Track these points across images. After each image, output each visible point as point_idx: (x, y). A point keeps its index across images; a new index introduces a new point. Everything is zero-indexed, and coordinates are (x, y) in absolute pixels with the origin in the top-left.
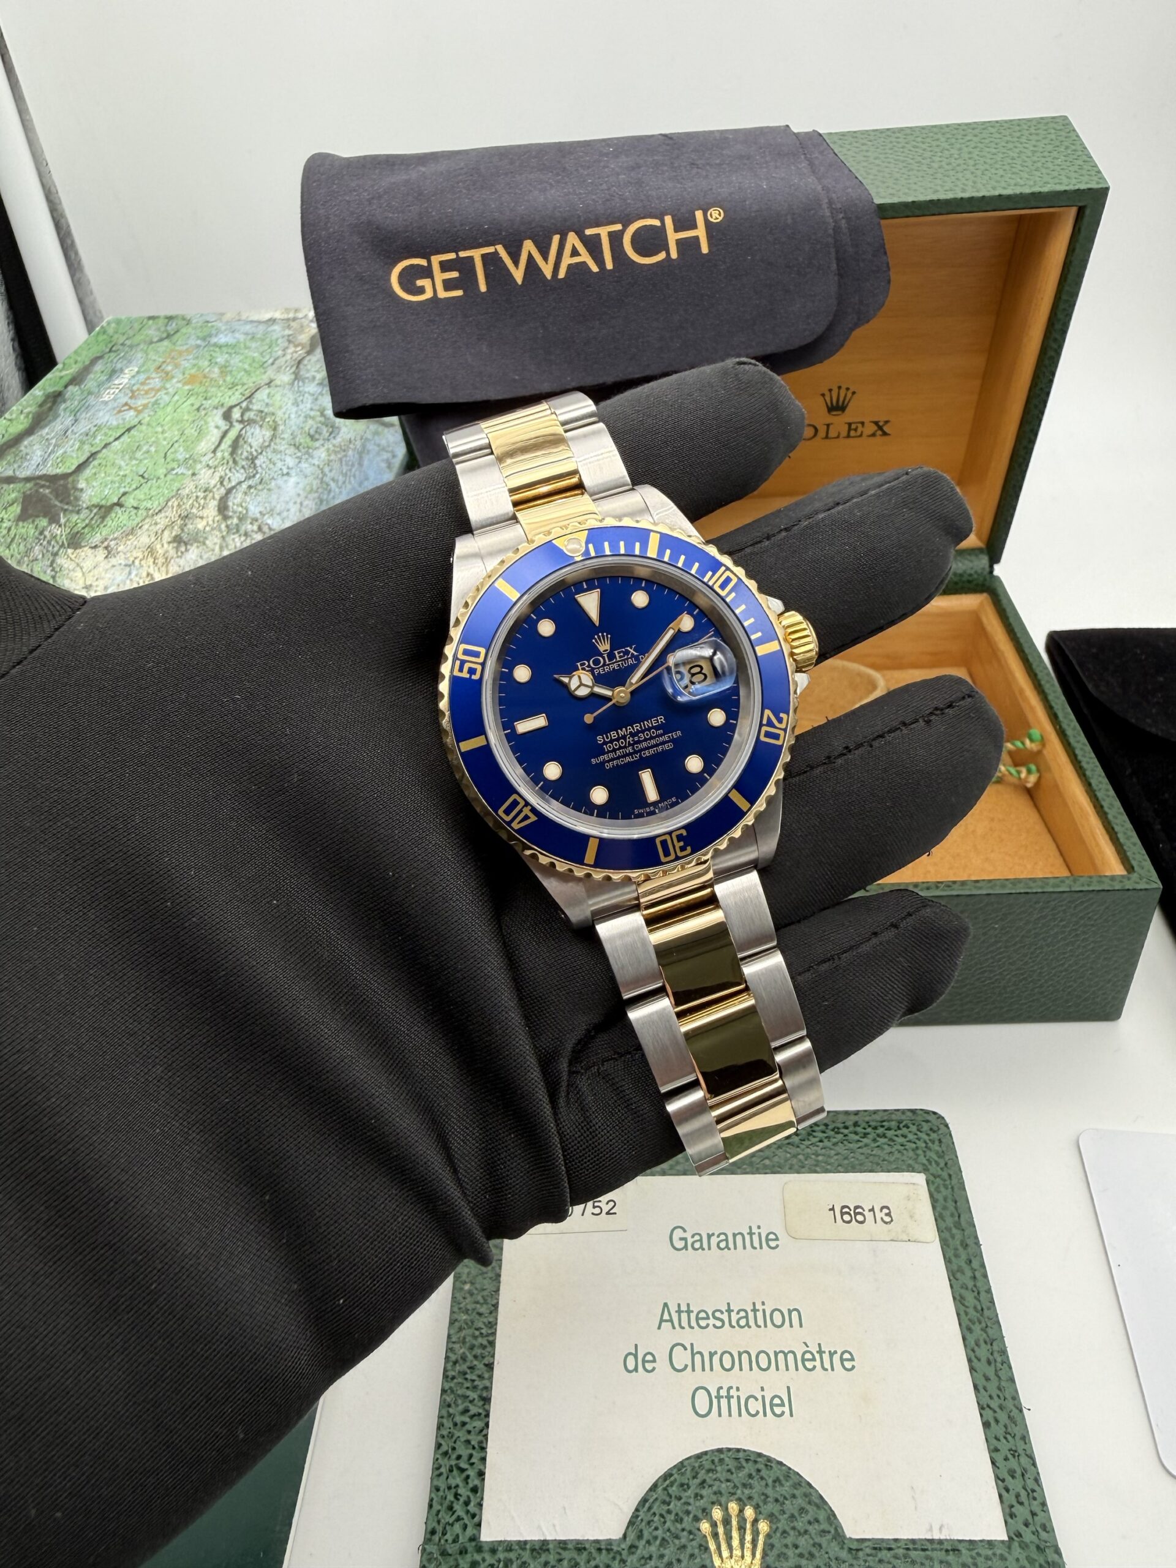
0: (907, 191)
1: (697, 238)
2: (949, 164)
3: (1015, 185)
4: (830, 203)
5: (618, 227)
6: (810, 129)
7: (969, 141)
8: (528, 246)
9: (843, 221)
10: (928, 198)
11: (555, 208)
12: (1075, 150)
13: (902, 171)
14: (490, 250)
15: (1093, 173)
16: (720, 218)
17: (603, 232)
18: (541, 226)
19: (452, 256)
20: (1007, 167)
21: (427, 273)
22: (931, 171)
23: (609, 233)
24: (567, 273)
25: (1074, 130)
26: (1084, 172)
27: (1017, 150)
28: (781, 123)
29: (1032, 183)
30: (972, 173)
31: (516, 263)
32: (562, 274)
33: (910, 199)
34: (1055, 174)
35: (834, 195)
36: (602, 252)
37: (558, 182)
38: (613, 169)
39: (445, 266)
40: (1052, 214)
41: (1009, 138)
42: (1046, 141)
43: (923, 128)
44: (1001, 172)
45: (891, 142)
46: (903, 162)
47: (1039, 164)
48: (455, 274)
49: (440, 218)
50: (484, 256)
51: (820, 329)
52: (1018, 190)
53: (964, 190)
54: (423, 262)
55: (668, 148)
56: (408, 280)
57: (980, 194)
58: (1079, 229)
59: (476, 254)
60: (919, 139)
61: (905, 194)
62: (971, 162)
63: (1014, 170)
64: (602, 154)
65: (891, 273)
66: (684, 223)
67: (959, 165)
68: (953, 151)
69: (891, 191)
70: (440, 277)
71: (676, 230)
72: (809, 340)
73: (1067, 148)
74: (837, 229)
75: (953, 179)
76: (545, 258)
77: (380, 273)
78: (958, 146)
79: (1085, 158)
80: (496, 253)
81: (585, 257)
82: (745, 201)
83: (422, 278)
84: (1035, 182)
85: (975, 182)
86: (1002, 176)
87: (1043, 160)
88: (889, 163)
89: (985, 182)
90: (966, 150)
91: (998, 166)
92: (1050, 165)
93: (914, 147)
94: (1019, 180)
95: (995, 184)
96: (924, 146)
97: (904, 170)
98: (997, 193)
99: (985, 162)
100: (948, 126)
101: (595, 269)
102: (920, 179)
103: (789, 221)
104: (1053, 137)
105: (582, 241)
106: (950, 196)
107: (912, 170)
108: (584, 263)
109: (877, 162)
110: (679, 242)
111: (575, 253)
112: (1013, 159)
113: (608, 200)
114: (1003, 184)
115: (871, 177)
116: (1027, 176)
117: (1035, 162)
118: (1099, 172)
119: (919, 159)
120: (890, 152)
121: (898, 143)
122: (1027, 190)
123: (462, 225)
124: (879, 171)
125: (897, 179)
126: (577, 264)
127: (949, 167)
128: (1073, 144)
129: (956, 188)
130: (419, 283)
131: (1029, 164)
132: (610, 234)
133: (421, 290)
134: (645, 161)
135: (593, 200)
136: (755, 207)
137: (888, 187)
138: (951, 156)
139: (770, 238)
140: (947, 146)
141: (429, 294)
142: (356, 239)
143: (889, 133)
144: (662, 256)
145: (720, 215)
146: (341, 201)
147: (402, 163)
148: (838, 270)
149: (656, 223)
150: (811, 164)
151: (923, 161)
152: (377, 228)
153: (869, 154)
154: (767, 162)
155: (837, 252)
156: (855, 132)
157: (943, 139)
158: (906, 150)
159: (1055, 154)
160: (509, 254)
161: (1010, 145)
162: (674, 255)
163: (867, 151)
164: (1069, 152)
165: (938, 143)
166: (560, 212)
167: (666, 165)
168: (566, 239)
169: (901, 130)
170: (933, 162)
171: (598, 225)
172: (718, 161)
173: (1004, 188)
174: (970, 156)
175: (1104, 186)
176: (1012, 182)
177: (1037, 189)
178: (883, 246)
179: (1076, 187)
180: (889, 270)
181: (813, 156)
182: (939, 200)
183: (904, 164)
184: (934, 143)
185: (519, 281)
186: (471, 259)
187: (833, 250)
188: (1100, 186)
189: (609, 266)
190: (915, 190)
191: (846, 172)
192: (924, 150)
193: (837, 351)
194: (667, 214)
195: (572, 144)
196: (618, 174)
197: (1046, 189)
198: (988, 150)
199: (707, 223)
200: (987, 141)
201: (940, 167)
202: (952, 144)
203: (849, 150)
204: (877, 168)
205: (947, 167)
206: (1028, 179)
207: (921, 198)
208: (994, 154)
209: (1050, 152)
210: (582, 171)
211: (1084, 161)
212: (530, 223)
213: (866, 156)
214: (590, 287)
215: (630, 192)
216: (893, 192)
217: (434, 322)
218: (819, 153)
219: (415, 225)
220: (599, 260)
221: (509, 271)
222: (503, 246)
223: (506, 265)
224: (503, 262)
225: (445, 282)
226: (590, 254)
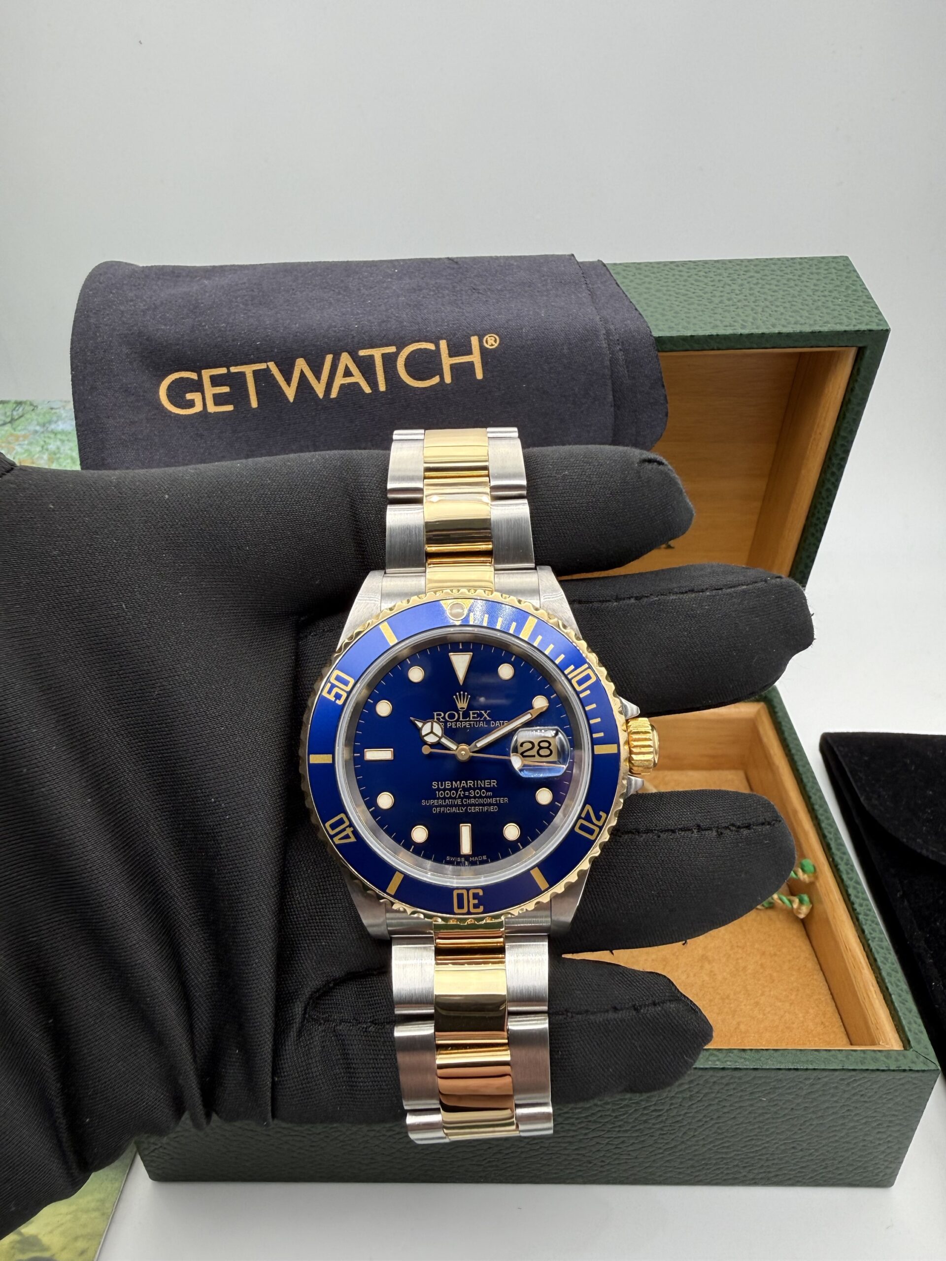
0: (686, 324)
1: (471, 364)
2: (729, 300)
3: (795, 323)
4: (608, 333)
5: (392, 349)
6: (595, 259)
7: (751, 277)
8: (301, 365)
9: (621, 353)
10: (707, 333)
11: (330, 327)
12: (855, 291)
13: (682, 305)
14: (263, 366)
15: (874, 314)
16: (496, 345)
17: (377, 353)
18: (314, 345)
19: (223, 371)
20: (787, 305)
21: (198, 386)
22: (711, 306)
23: (383, 355)
24: (339, 393)
25: (855, 271)
26: (864, 313)
27: (798, 289)
28: (567, 252)
29: (812, 322)
30: (752, 310)
31: (288, 381)
32: (334, 394)
33: (689, 333)
34: (836, 313)
35: (612, 327)
36: (375, 374)
37: (338, 300)
38: (394, 290)
40: (833, 353)
41: (790, 276)
42: (828, 281)
43: (706, 262)
44: (781, 310)
45: (674, 275)
46: (684, 295)
47: (820, 303)
48: (226, 389)
49: (212, 332)
50: (256, 373)
52: (798, 329)
53: (743, 327)
54: (194, 376)
55: (452, 272)
56: (177, 393)
57: (760, 331)
58: (859, 370)
59: (248, 370)
60: (702, 273)
61: (684, 328)
62: (752, 298)
63: (794, 308)
64: (386, 275)
65: (668, 405)
66: (459, 348)
67: (739, 301)
68: (734, 287)
69: (670, 324)
70: (210, 391)
71: (451, 356)
73: (847, 288)
74: (613, 361)
75: (734, 315)
76: (318, 378)
77: (148, 385)
78: (740, 282)
79: (865, 298)
80: (268, 370)
81: (358, 378)
82: (522, 329)
83: (192, 391)
84: (815, 321)
85: (754, 319)
86: (782, 314)
87: (823, 299)
88: (670, 295)
89: (765, 319)
90: (747, 286)
91: (779, 304)
92: (830, 304)
93: (696, 280)
94: (799, 318)
95: (774, 321)
96: (706, 280)
97: (685, 304)
98: (776, 331)
99: (766, 299)
100: (730, 261)
101: (367, 390)
102: (701, 313)
103: (565, 351)
104: (834, 276)
105: (354, 361)
106: (729, 331)
107: (693, 303)
108: (357, 384)
109: (658, 294)
110: (453, 367)
111: (348, 373)
112: (794, 296)
113: (384, 322)
114: (783, 322)
115: (651, 309)
116: (807, 314)
117: (814, 301)
118: (880, 313)
119: (701, 293)
120: (673, 284)
121: (681, 276)
122: (807, 329)
123: (233, 341)
124: (659, 304)
125: (676, 313)
126: (349, 384)
127: (730, 303)
128: (853, 285)
129: (736, 324)
130: (189, 396)
131: (810, 302)
132: (384, 356)
133: (191, 404)
134: (427, 284)
135: (369, 321)
136: (532, 336)
137: (667, 320)
138: (733, 291)
139: (546, 367)
140: (728, 281)
141: (198, 408)
142: (125, 350)
143: (672, 266)
144: (436, 380)
145: (495, 341)
146: (115, 311)
147: (187, 276)
148: (614, 400)
149: (431, 346)
150: (592, 294)
151: (705, 296)
152: (147, 339)
153: (651, 286)
154: (547, 290)
155: (613, 384)
156: (639, 264)
157: (725, 275)
158: (687, 283)
159: (835, 294)
160: (281, 371)
161: (792, 283)
162: (448, 379)
163: (650, 283)
164: (850, 292)
166: (335, 331)
167: (447, 289)
168: (339, 359)
169: (684, 263)
170: (714, 296)
171: (372, 346)
172: (499, 287)
173: (784, 326)
174: (752, 292)
175: (885, 328)
176: (792, 320)
177: (817, 328)
178: (661, 378)
179: (857, 328)
180: (667, 403)
181: (596, 286)
182: (718, 335)
184: (718, 278)
185: (291, 399)
187: (609, 382)
188: (881, 328)
189: (382, 387)
190: (694, 324)
191: (627, 303)
192: (706, 284)
194: (442, 339)
195: (358, 264)
196: (398, 297)
197: (826, 329)
198: (768, 286)
199: (483, 350)
200: (769, 278)
201: (721, 302)
202: (733, 280)
203: (632, 281)
204: (657, 300)
205: (728, 303)
206: (808, 318)
207: (701, 333)
208: (774, 291)
209: (830, 291)
210: (363, 291)
211: (864, 302)
212: (303, 341)
213: (647, 288)
214: (360, 407)
215: (407, 314)
216: (673, 325)
217: (201, 436)
218: (602, 283)
219: (186, 338)
220: (372, 380)
221: (280, 388)
222: (275, 363)
223: (277, 382)
224: (274, 379)
225: (215, 396)
226: (363, 375)
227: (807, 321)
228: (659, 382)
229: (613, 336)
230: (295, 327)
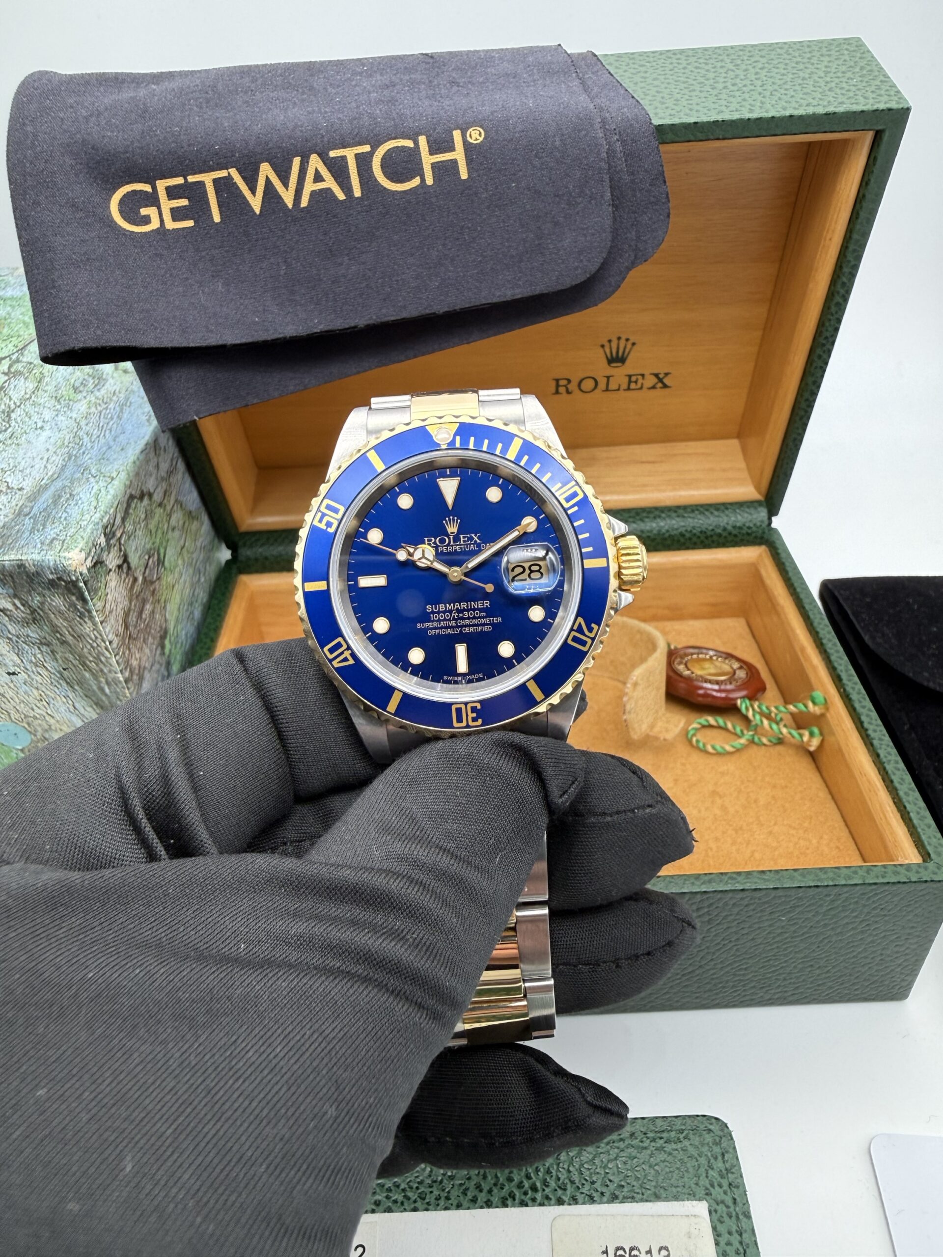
0: (688, 112)
1: (454, 162)
2: (733, 85)
3: (807, 105)
4: (604, 122)
5: (367, 148)
6: (585, 51)
7: (756, 62)
8: (266, 170)
9: (618, 144)
10: (712, 119)
11: (295, 127)
12: (871, 71)
13: (682, 92)
14: (223, 173)
15: (892, 93)
16: (481, 139)
17: (350, 154)
18: (279, 147)
19: (180, 181)
20: (798, 88)
21: (152, 200)
22: (715, 92)
23: (356, 155)
24: (310, 201)
25: (869, 51)
26: (882, 92)
27: (808, 71)
28: (553, 43)
29: (825, 103)
30: (760, 94)
31: (253, 191)
32: (304, 202)
33: (692, 120)
34: (851, 94)
35: (607, 115)
36: (348, 177)
37: (303, 100)
38: (365, 87)
39: (172, 193)
40: (845, 142)
41: (799, 59)
42: (840, 62)
43: (706, 49)
44: (792, 92)
45: (671, 63)
46: (684, 83)
47: (833, 85)
48: (184, 202)
49: (165, 138)
50: (216, 181)
51: (593, 268)
52: (811, 110)
53: (751, 111)
54: (147, 188)
55: (427, 66)
56: (131, 208)
57: (770, 115)
58: (875, 159)
59: (207, 179)
60: (702, 61)
61: (687, 115)
62: (759, 83)
63: (805, 90)
64: (355, 73)
65: (671, 205)
66: (440, 145)
67: (745, 86)
68: (738, 72)
69: (669, 111)
70: (167, 205)
71: (431, 153)
72: (582, 279)
73: (862, 68)
74: (611, 153)
75: (739, 99)
76: (286, 185)
77: (97, 199)
78: (744, 67)
79: (882, 78)
80: (229, 178)
81: (329, 183)
82: (509, 120)
83: (146, 206)
84: (829, 102)
85: (762, 103)
86: (792, 97)
87: (837, 80)
88: (668, 83)
89: (774, 102)
90: (752, 71)
91: (788, 87)
92: (844, 85)
93: (697, 68)
94: (811, 101)
95: (785, 104)
96: (706, 67)
97: (686, 91)
98: (787, 113)
99: (773, 83)
100: (732, 47)
101: (341, 196)
102: (704, 100)
103: (558, 143)
104: (847, 58)
105: (325, 164)
106: (736, 116)
107: (694, 90)
108: (329, 189)
109: (656, 83)
110: (434, 166)
111: (318, 178)
112: (804, 79)
113: (355, 119)
114: (794, 105)
115: (649, 98)
116: (820, 96)
117: (827, 83)
118: (898, 92)
119: (702, 80)
120: (671, 72)
121: (678, 63)
122: (821, 110)
123: (190, 146)
124: (658, 92)
125: (677, 100)
126: (321, 190)
127: (735, 88)
128: (868, 65)
129: (743, 109)
130: (144, 211)
131: (822, 84)
132: (358, 156)
133: (146, 220)
134: (401, 80)
135: (339, 119)
136: (520, 127)
137: (667, 108)
138: (737, 76)
139: (537, 162)
140: (731, 66)
141: (155, 224)
142: (69, 161)
143: (669, 54)
144: (416, 181)
145: (480, 134)
146: (53, 118)
147: (133, 82)
148: (613, 199)
149: (409, 144)
150: (583, 83)
151: (707, 82)
152: (93, 148)
153: (648, 75)
154: (534, 81)
155: (611, 180)
156: (633, 54)
157: (728, 61)
158: (686, 71)
159: (849, 75)
160: (244, 178)
161: (801, 66)
162: (429, 181)
163: (646, 72)
164: (865, 72)
165: (723, 64)
166: (302, 131)
167: (424, 83)
168: (308, 162)
169: (682, 51)
170: (717, 82)
171: (344, 146)
172: (481, 80)
173: (795, 108)
174: (757, 76)
175: (906, 107)
176: (804, 102)
177: (831, 109)
178: (662, 173)
179: (875, 107)
180: (669, 201)
181: (587, 76)
182: (723, 121)
183: (686, 85)
184: (719, 64)
185: (258, 211)
186: (201, 184)
187: (606, 177)
188: (901, 106)
189: (357, 193)
190: (698, 111)
191: (623, 92)
192: (707, 71)
193: (614, 292)
194: (422, 134)
195: (322, 63)
196: (369, 93)
197: (841, 109)
198: (776, 70)
199: (467, 145)
200: (776, 62)
201: (725, 88)
202: (738, 65)
203: (625, 71)
204: (655, 89)
205: (732, 88)
206: (821, 99)
207: (704, 118)
208: (783, 75)
209: (843, 72)
210: (330, 89)
211: (881, 81)
212: (267, 144)
213: (643, 77)
214: (334, 216)
215: (381, 110)
216: (673, 112)
217: (161, 256)
218: (593, 73)
219: (136, 144)
220: (345, 186)
221: (245, 198)
222: (237, 170)
223: (241, 191)
224: (238, 188)
225: (173, 211)
226: (336, 180)
227: (821, 102)
228: (660, 177)
229: (609, 125)
230: (257, 128)
